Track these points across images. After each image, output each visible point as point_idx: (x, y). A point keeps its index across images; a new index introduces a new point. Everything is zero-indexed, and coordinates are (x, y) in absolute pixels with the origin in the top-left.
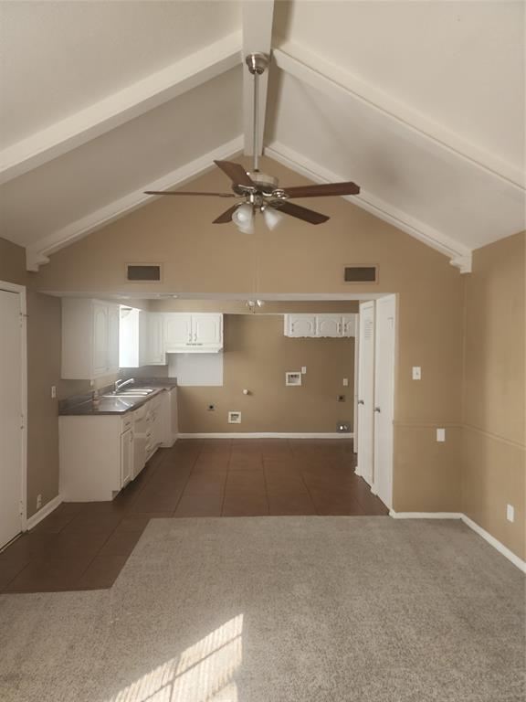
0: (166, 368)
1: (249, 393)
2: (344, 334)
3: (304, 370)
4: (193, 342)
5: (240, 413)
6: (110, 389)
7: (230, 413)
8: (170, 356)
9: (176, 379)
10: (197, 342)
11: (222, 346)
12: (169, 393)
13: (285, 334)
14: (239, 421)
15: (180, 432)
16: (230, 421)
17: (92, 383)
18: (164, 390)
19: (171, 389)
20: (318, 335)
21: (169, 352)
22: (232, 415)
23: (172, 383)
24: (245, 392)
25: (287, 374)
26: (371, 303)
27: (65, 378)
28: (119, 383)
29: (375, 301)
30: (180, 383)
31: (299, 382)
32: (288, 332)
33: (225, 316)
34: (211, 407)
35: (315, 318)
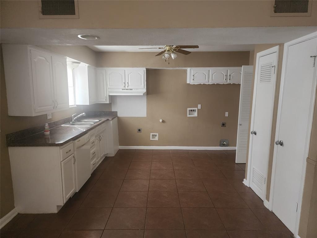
0: (110, 105)
1: (163, 121)
2: (228, 82)
3: (199, 106)
4: (127, 88)
5: (157, 134)
6: (68, 120)
7: (151, 134)
8: (112, 98)
9: (117, 112)
10: (129, 88)
11: (145, 91)
12: (111, 122)
13: (188, 82)
14: (157, 138)
15: (120, 145)
16: (151, 139)
17: (49, 118)
18: (108, 120)
19: (112, 119)
20: (211, 83)
21: (111, 94)
22: (152, 135)
23: (114, 115)
24: (161, 121)
25: (188, 109)
26: (276, 48)
27: (12, 115)
28: (75, 116)
29: (281, 46)
30: (119, 115)
31: (196, 114)
32: (189, 81)
33: (148, 70)
34: (139, 130)
35: (209, 71)
